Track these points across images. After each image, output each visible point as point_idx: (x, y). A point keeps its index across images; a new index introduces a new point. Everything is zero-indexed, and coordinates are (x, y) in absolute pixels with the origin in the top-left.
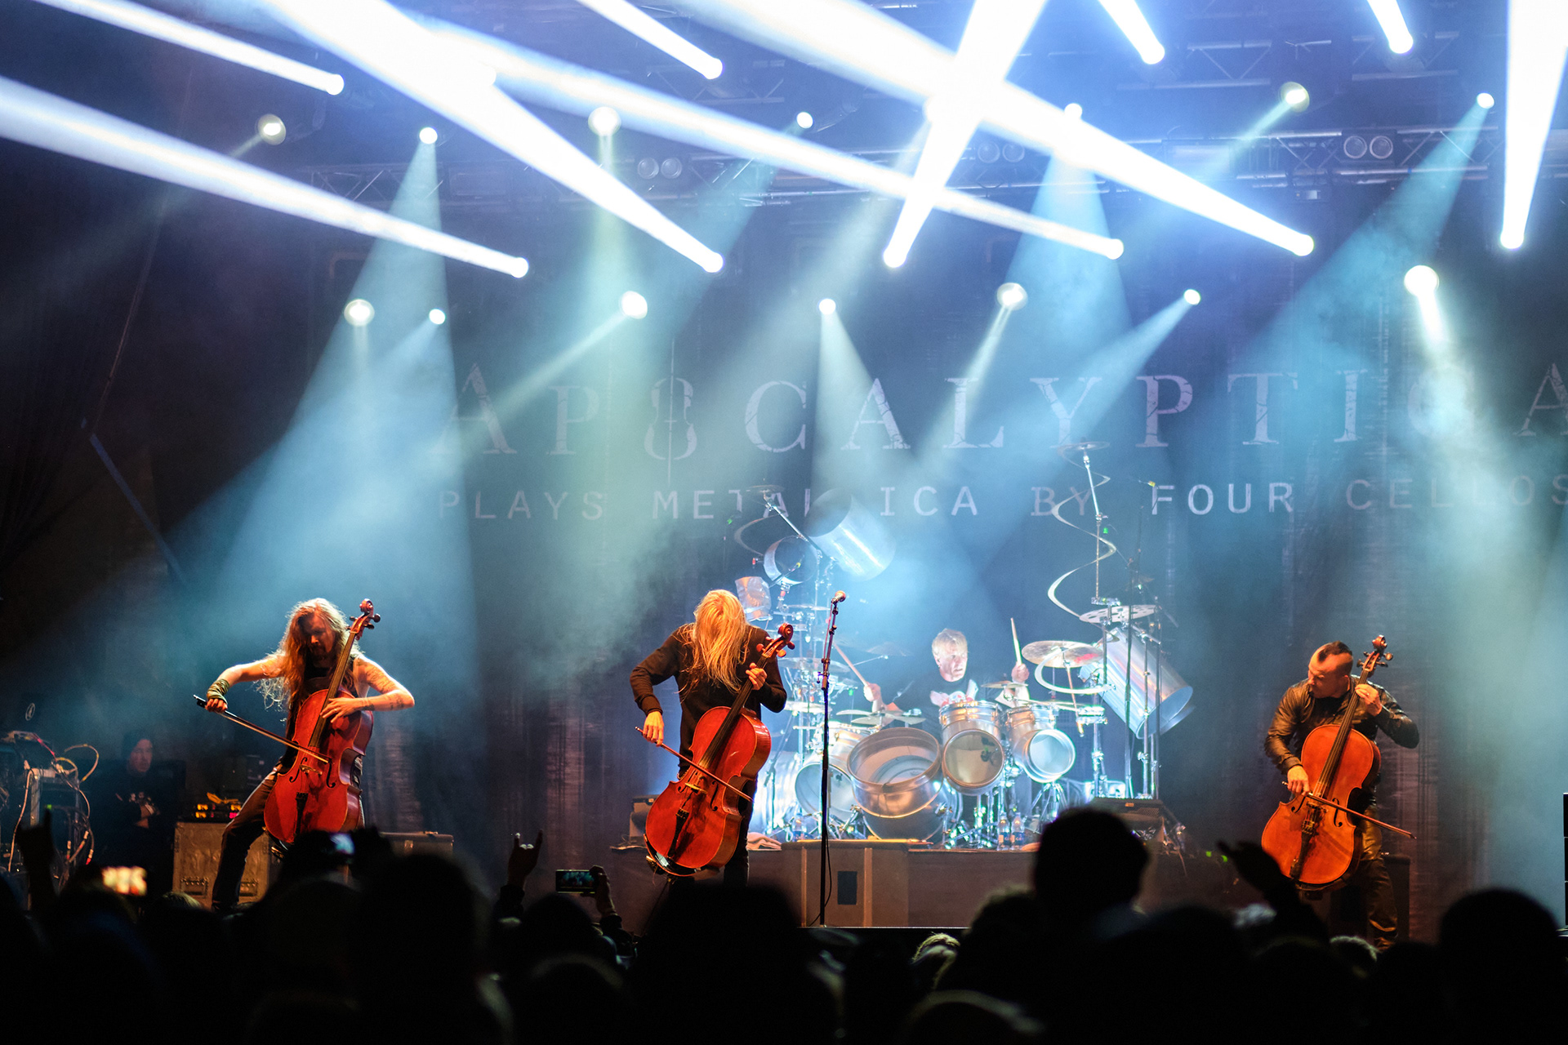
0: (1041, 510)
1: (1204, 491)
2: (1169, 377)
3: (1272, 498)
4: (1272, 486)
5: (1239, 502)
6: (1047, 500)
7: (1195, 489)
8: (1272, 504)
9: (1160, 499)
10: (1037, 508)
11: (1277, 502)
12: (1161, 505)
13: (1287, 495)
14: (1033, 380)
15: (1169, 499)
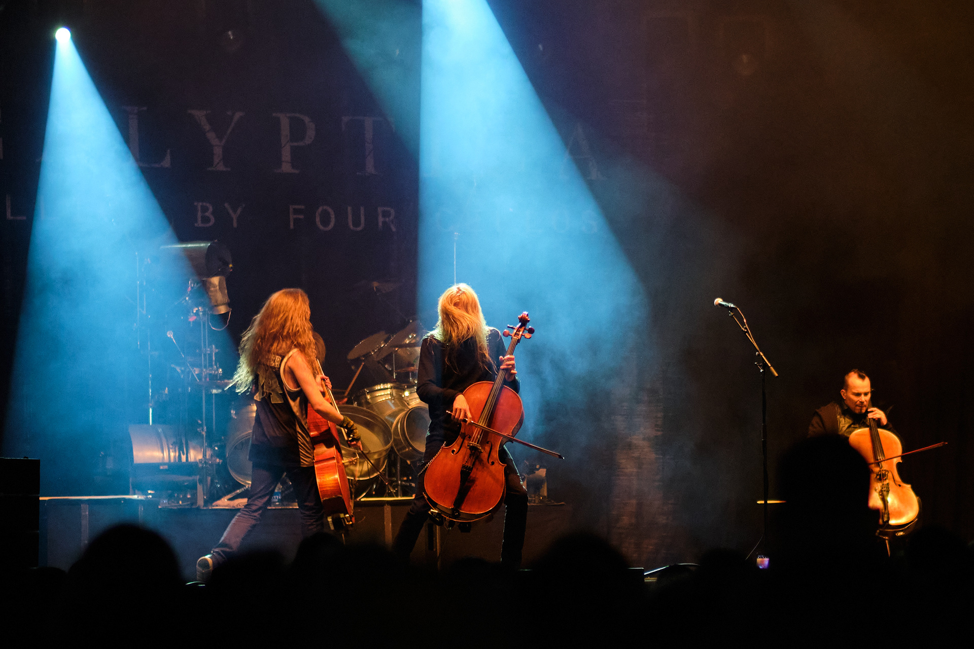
0: (203, 222)
1: (329, 214)
2: (297, 115)
3: (381, 219)
4: (380, 209)
5: (356, 223)
6: (207, 214)
7: (320, 209)
8: (380, 224)
9: (295, 216)
10: (199, 219)
11: (384, 223)
12: (296, 220)
13: (391, 217)
14: (189, 111)
15: (301, 217)
